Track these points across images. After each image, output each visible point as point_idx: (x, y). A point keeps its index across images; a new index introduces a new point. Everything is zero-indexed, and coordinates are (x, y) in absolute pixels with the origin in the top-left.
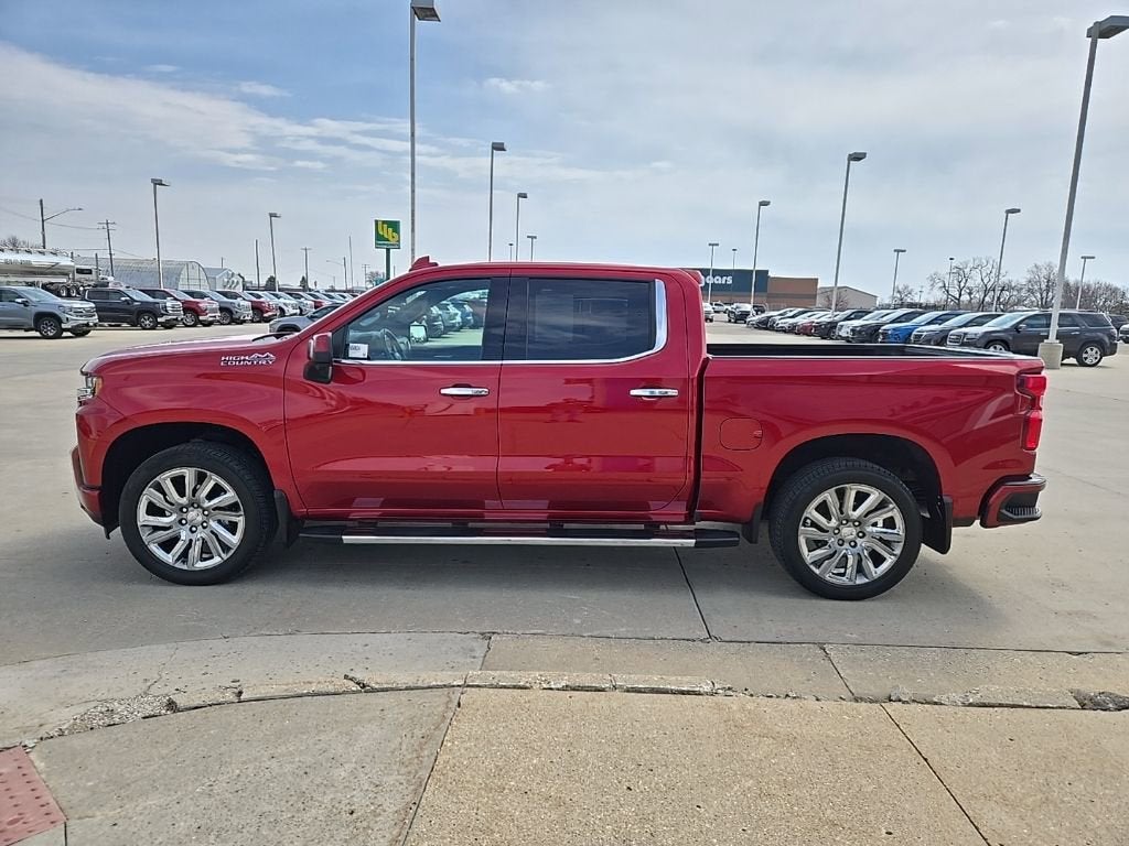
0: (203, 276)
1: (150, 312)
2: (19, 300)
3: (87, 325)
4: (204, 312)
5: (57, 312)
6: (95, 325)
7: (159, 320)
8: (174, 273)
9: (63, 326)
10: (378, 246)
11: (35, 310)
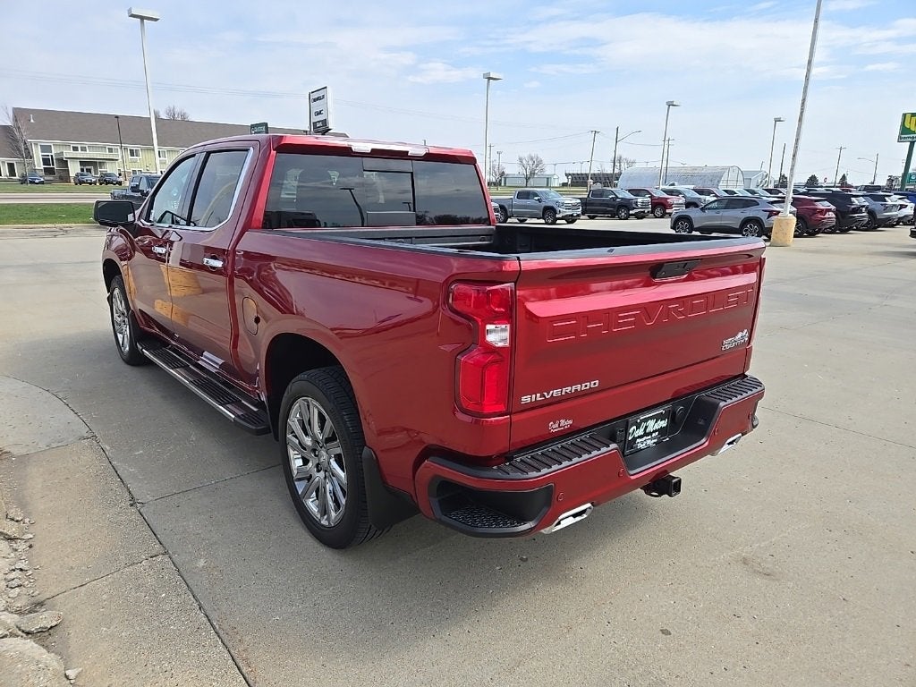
0: (741, 178)
1: (626, 206)
2: (536, 198)
3: (572, 215)
4: (670, 206)
5: (555, 206)
6: (578, 215)
7: (631, 212)
8: (717, 177)
9: (557, 216)
10: (900, 140)
11: (543, 204)
